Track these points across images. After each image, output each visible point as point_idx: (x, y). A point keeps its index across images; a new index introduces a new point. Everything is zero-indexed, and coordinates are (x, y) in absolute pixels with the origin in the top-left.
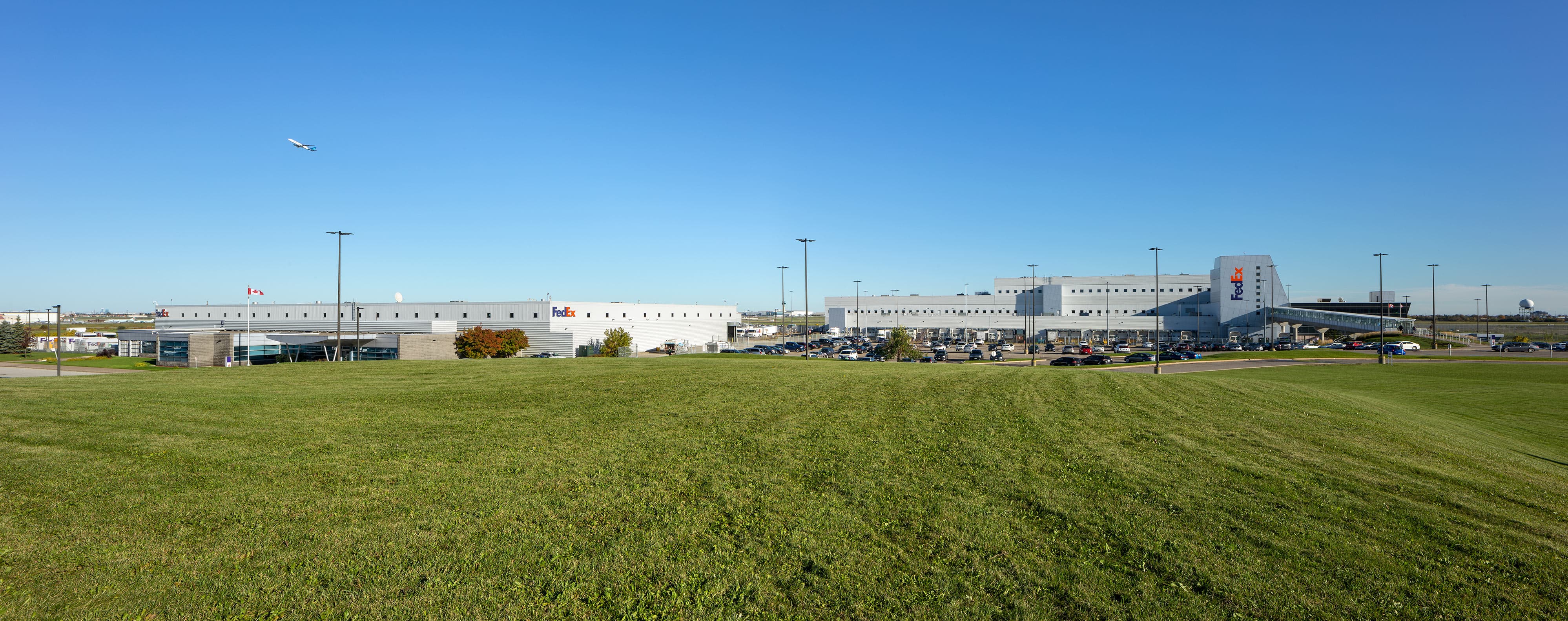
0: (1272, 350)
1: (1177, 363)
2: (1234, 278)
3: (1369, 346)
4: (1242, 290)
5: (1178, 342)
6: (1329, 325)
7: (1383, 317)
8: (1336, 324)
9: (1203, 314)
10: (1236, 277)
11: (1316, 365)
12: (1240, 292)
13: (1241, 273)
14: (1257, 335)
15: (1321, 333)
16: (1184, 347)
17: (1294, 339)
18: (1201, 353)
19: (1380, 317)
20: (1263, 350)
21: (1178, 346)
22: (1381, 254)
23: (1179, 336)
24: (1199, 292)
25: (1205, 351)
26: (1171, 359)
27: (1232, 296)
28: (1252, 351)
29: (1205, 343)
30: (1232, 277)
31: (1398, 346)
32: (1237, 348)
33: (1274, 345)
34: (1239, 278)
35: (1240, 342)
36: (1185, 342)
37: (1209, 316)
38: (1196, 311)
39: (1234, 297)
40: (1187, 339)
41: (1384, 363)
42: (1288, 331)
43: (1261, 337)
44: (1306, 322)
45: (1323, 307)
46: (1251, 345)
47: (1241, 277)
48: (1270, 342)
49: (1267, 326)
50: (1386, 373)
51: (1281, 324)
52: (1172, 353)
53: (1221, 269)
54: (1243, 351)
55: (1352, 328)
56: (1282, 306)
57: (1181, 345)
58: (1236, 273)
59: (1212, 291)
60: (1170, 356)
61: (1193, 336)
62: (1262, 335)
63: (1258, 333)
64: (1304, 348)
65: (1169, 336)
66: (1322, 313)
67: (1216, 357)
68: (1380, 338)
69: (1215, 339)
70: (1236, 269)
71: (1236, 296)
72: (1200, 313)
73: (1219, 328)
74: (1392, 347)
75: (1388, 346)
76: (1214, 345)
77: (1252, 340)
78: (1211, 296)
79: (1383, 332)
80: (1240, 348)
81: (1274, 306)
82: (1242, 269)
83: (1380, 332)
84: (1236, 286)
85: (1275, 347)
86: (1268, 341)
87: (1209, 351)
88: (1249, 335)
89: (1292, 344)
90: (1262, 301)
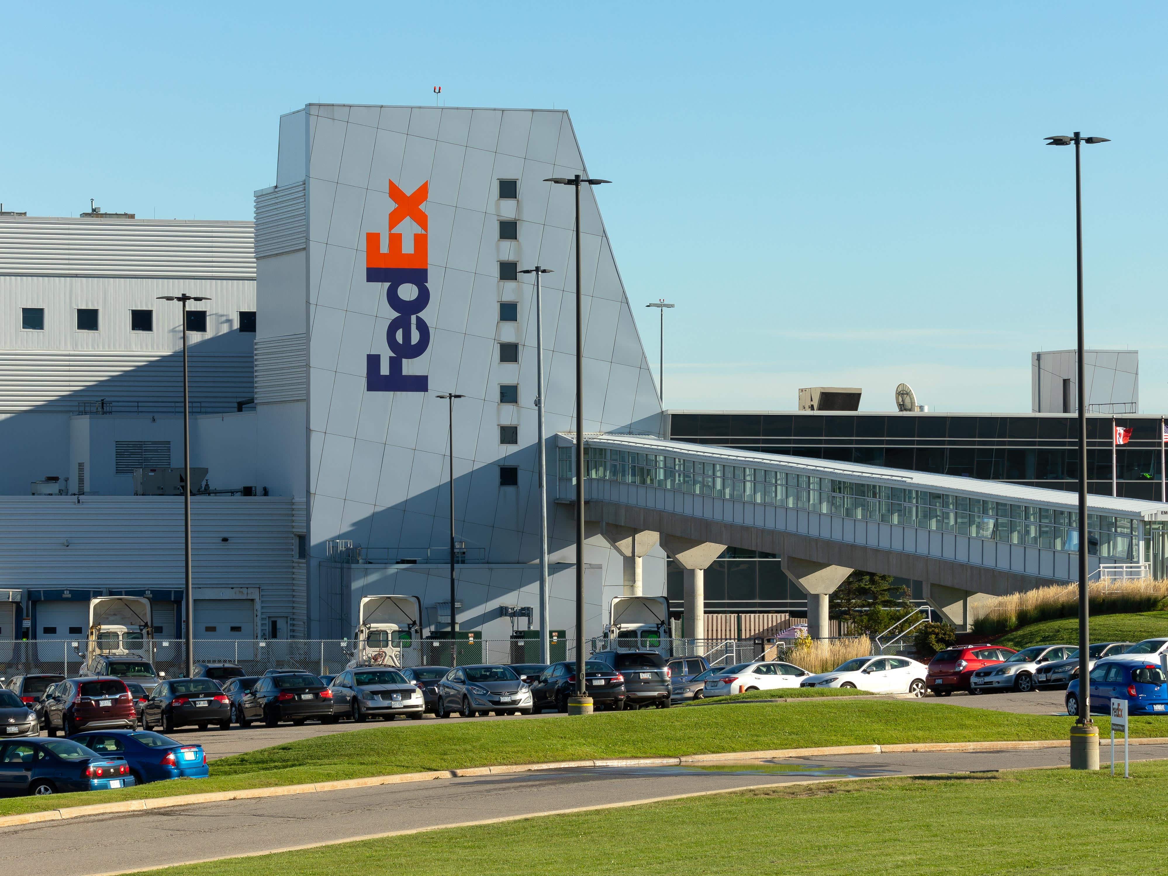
0: (578, 711)
1: (66, 813)
2: (384, 248)
3: (1032, 667)
4: (423, 327)
5: (75, 668)
6: (853, 547)
7: (1093, 501)
8: (884, 544)
9: (215, 481)
10: (396, 240)
11: (793, 793)
12: (415, 337)
13: (422, 220)
14: (502, 611)
15: (816, 598)
16: (106, 703)
17: (688, 632)
18: (202, 737)
19: (1071, 499)
20: (537, 709)
21: (71, 697)
22: (1077, 138)
23: (75, 631)
24: (195, 337)
25: (225, 725)
26: (30, 790)
27: (373, 361)
28: (478, 719)
29: (224, 674)
30: (373, 239)
31: (1151, 667)
32: (398, 703)
33: (591, 675)
34: (408, 247)
35: (415, 661)
36: (113, 666)
37: (248, 491)
38: (176, 462)
39: (385, 370)
40: (121, 651)
41: (1095, 762)
42: (660, 590)
43: (522, 624)
44: (745, 529)
45: (824, 440)
46: (472, 677)
47: (421, 241)
48: (570, 657)
49: (557, 556)
50: (1101, 825)
51: (625, 544)
52: (36, 746)
53: (313, 184)
54: (432, 722)
55: (954, 566)
56: (629, 430)
57: (86, 688)
58: (395, 219)
59: (262, 333)
60: (29, 764)
61: (158, 630)
62: (526, 612)
63: (510, 600)
64: (735, 687)
65: (22, 633)
66: (821, 476)
67: (286, 763)
68: (1074, 623)
69: (282, 642)
70: (395, 192)
71: (395, 364)
72: (201, 472)
73: (301, 574)
74: (1127, 669)
75: (1110, 665)
76: (277, 682)
77: (477, 648)
78: (262, 363)
79: (1091, 586)
80: (417, 700)
81: (587, 434)
82: (422, 193)
83: (1073, 587)
84: (393, 299)
85: (592, 691)
86: (558, 650)
87: (246, 725)
88: (461, 618)
89: (676, 666)
90: (525, 396)
